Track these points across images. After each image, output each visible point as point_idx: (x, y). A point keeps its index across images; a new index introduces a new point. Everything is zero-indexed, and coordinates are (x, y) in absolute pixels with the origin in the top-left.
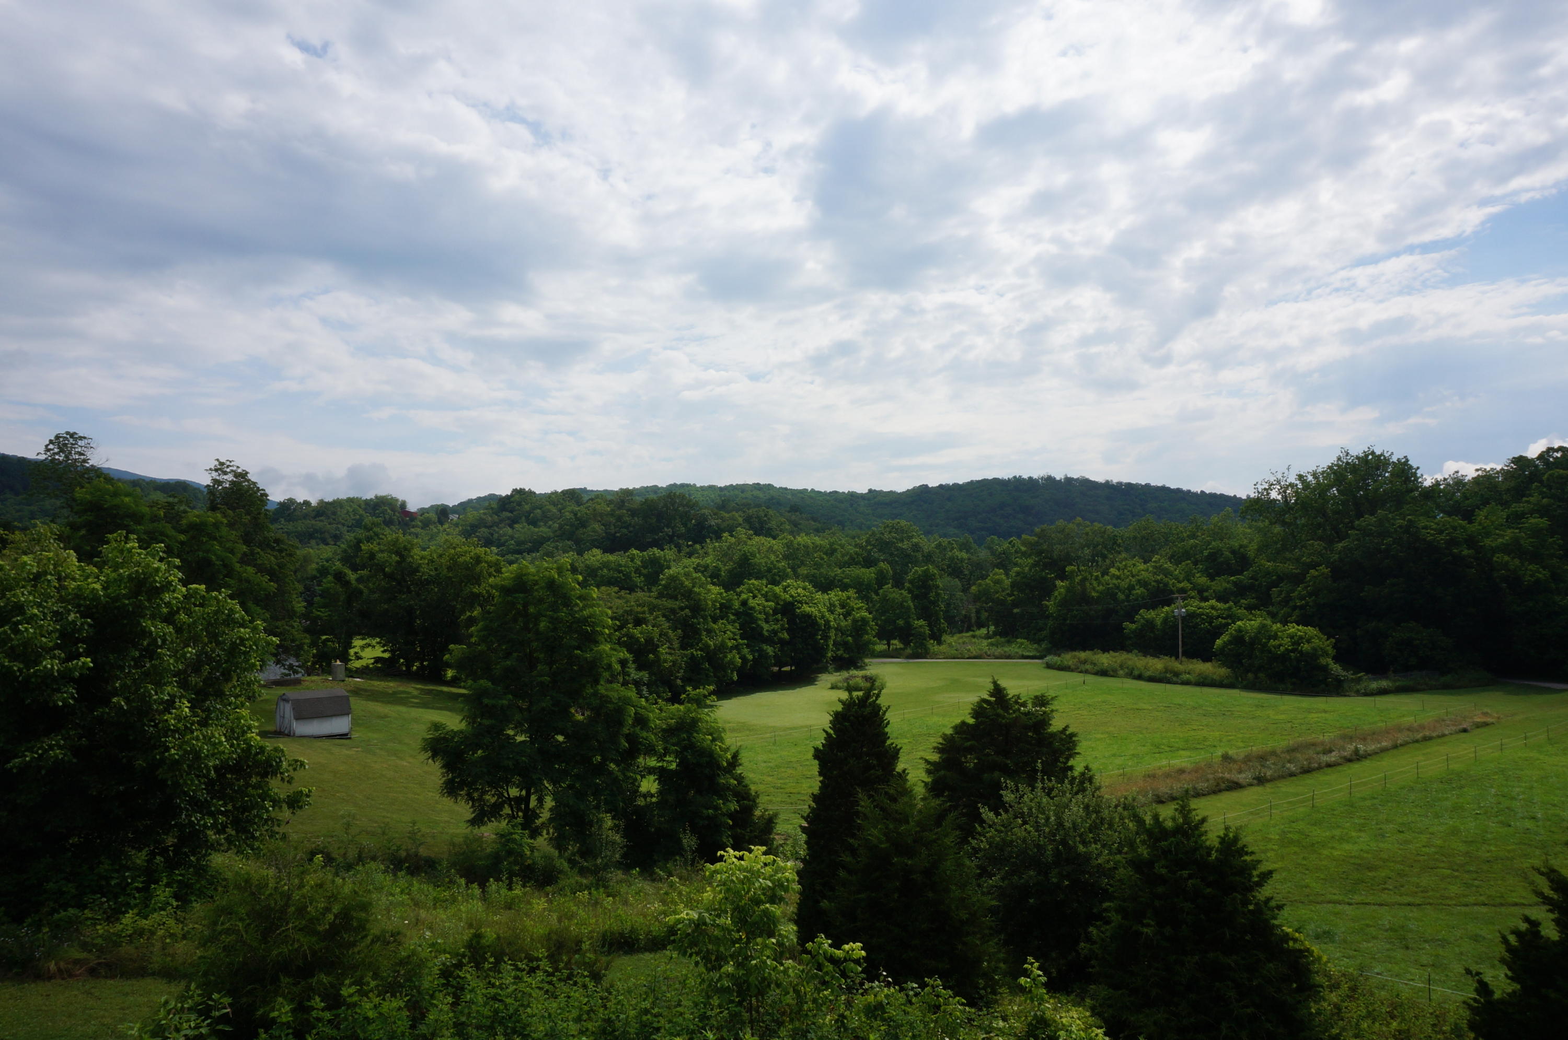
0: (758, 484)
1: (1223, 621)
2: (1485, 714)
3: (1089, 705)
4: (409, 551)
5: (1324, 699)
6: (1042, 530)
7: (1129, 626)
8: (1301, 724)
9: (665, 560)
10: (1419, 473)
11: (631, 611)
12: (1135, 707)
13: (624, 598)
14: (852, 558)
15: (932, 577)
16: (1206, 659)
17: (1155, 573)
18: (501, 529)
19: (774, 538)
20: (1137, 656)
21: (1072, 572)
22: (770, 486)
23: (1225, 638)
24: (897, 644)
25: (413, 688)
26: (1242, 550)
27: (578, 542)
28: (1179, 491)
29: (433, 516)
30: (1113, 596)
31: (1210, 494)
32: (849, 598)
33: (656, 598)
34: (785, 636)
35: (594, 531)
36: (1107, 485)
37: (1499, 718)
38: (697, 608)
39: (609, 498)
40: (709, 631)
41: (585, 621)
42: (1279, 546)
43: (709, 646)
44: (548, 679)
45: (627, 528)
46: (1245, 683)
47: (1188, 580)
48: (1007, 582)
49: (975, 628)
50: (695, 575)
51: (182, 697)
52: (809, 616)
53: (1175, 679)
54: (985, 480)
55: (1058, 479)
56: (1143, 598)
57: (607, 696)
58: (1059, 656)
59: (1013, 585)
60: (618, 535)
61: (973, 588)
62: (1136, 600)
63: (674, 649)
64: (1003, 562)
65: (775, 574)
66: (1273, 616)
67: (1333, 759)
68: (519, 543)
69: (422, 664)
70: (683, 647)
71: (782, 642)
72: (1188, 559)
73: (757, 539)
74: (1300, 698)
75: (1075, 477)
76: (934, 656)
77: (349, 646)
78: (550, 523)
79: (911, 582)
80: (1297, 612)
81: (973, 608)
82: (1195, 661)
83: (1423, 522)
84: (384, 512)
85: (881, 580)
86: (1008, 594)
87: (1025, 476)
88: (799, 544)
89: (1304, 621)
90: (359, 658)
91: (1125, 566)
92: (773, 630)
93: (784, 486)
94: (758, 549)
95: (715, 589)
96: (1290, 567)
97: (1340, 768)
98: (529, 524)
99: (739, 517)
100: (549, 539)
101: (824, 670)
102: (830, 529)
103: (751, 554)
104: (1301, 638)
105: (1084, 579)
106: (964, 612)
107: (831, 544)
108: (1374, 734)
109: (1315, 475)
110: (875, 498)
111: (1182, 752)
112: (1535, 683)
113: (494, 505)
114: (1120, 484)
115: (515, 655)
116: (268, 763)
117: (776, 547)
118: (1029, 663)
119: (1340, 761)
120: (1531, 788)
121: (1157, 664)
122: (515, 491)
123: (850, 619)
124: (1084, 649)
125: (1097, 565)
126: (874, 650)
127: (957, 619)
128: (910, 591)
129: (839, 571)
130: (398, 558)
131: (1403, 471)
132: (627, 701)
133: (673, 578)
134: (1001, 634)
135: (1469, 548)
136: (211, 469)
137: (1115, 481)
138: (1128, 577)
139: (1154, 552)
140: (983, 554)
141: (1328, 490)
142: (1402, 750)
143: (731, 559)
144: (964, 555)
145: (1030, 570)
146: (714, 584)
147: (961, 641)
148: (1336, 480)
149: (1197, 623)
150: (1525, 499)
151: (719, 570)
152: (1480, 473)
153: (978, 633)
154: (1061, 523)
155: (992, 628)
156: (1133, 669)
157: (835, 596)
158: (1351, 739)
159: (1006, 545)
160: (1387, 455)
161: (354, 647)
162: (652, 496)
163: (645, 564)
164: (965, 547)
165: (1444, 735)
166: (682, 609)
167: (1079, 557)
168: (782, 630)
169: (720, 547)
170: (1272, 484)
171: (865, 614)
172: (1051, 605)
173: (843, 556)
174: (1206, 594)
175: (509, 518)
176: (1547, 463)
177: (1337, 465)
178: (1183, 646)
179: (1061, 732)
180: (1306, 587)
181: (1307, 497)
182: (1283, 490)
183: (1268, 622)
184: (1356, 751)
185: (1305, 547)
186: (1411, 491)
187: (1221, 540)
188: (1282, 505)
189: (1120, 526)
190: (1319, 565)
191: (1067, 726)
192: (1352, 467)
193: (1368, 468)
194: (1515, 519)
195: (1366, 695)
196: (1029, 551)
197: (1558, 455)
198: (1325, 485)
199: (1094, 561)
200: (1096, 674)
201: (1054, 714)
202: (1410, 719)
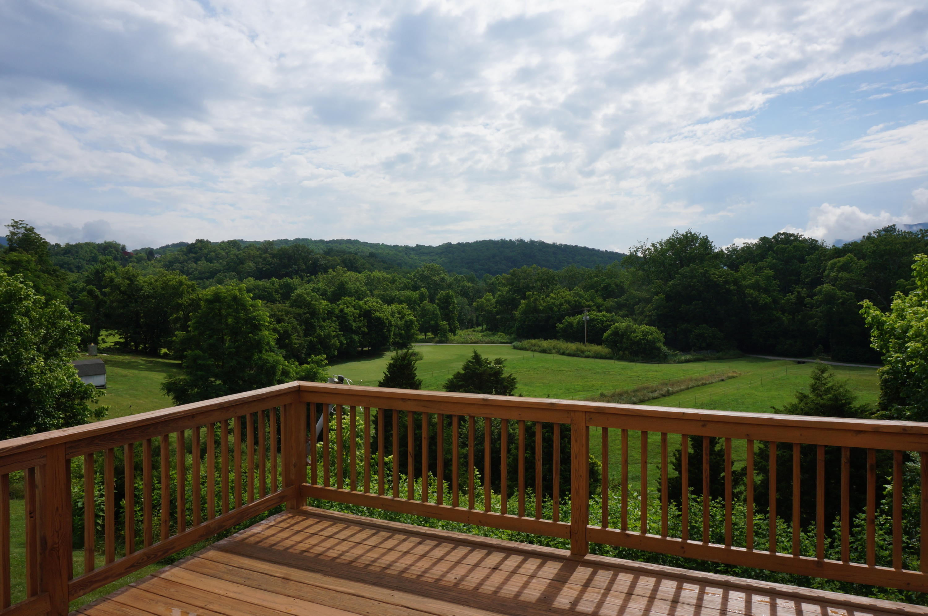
0: (350, 240)
1: (609, 323)
2: (734, 372)
3: (535, 369)
4: (136, 278)
5: (657, 365)
6: (514, 271)
7: (559, 326)
8: (643, 378)
9: (294, 285)
10: (713, 244)
11: (275, 314)
12: (559, 369)
13: (270, 307)
14: (405, 285)
15: (451, 297)
16: (599, 344)
17: (574, 297)
18: (189, 264)
19: (360, 273)
20: (562, 342)
21: (529, 295)
22: (357, 242)
23: (609, 332)
24: (430, 335)
25: (140, 360)
26: (621, 284)
27: (239, 273)
28: (593, 250)
29: (143, 255)
30: (551, 309)
31: (610, 252)
32: (403, 308)
33: (290, 307)
34: (366, 330)
35: (249, 266)
36: (554, 246)
37: (740, 374)
38: (314, 313)
39: (258, 246)
40: (321, 327)
41: (254, 318)
42: (640, 282)
43: (321, 335)
44: (234, 350)
45: (269, 265)
46: (618, 356)
47: (592, 301)
48: (494, 300)
49: (475, 326)
50: (312, 294)
51: (38, 356)
52: (379, 319)
53: (582, 355)
54: (484, 241)
55: (526, 241)
56: (567, 310)
57: (267, 359)
58: (521, 342)
59: (497, 302)
60: (264, 269)
61: (474, 303)
62: (563, 311)
63: (300, 337)
64: (492, 289)
65: (359, 294)
66: (635, 320)
67: (656, 395)
68: (201, 273)
69: (145, 346)
70: (306, 335)
71: (364, 333)
72: (592, 289)
73: (349, 273)
74: (645, 364)
75: (536, 241)
76: (452, 342)
77: (98, 335)
78: (221, 261)
79: (439, 299)
80: (647, 319)
81: (474, 315)
82: (593, 345)
83: (713, 271)
84: (111, 252)
85: (422, 298)
86: (494, 307)
87: (508, 239)
88: (374, 277)
89: (649, 324)
90: (105, 342)
91: (559, 292)
92: (358, 326)
93: (366, 241)
94: (350, 279)
95: (325, 303)
96: (645, 294)
97: (659, 400)
98: (207, 262)
99: (338, 260)
100: (220, 271)
101: (388, 350)
102: (393, 268)
103: (346, 282)
104: (648, 332)
105: (536, 299)
106: (469, 317)
107: (393, 277)
108: (678, 382)
109: (661, 244)
110: (420, 249)
111: (580, 393)
112: (761, 356)
113: (185, 249)
114: (561, 245)
115: (215, 337)
116: (85, 392)
117: (360, 278)
118: (504, 346)
119: (660, 396)
120: (748, 408)
121: (573, 346)
122: (198, 240)
123: (403, 320)
124: (534, 339)
125: (544, 292)
126: (417, 338)
127: (465, 321)
128: (438, 305)
129: (398, 293)
130: (129, 282)
131: (705, 243)
132: (277, 362)
133: (299, 296)
134: (490, 330)
135: (734, 285)
136: (8, 226)
137: (558, 243)
138: (560, 298)
139: (575, 284)
140: (481, 284)
141: (667, 252)
142: (692, 389)
143: (333, 285)
144: (470, 284)
145: (507, 293)
146: (323, 299)
147: (467, 333)
148: (671, 247)
149: (595, 325)
150: (765, 260)
151: (327, 291)
152: (745, 245)
153: (477, 329)
154: (525, 267)
155: (485, 327)
156: (560, 349)
157: (395, 307)
158: (666, 384)
159: (494, 279)
160: (697, 234)
161: (102, 335)
162: (285, 246)
163: (281, 287)
164: (471, 280)
165: (712, 383)
166: (305, 314)
167: (534, 287)
168: (364, 326)
169: (327, 278)
170: (638, 248)
171: (412, 317)
172: (517, 313)
173: (400, 284)
174: (601, 308)
175: (194, 258)
176: (777, 240)
177: (672, 239)
178: (587, 337)
179: (508, 378)
180: (652, 305)
181: (656, 256)
182: (644, 252)
183: (631, 324)
184: (668, 391)
185: (653, 283)
186: (708, 254)
187: (611, 278)
188: (643, 260)
189: (557, 269)
190: (659, 293)
191: (511, 374)
192: (679, 240)
193: (687, 241)
194: (758, 270)
195: (679, 363)
196: (506, 283)
197: (783, 237)
198: (666, 250)
199: (542, 289)
200: (540, 352)
201: (505, 368)
202: (698, 375)
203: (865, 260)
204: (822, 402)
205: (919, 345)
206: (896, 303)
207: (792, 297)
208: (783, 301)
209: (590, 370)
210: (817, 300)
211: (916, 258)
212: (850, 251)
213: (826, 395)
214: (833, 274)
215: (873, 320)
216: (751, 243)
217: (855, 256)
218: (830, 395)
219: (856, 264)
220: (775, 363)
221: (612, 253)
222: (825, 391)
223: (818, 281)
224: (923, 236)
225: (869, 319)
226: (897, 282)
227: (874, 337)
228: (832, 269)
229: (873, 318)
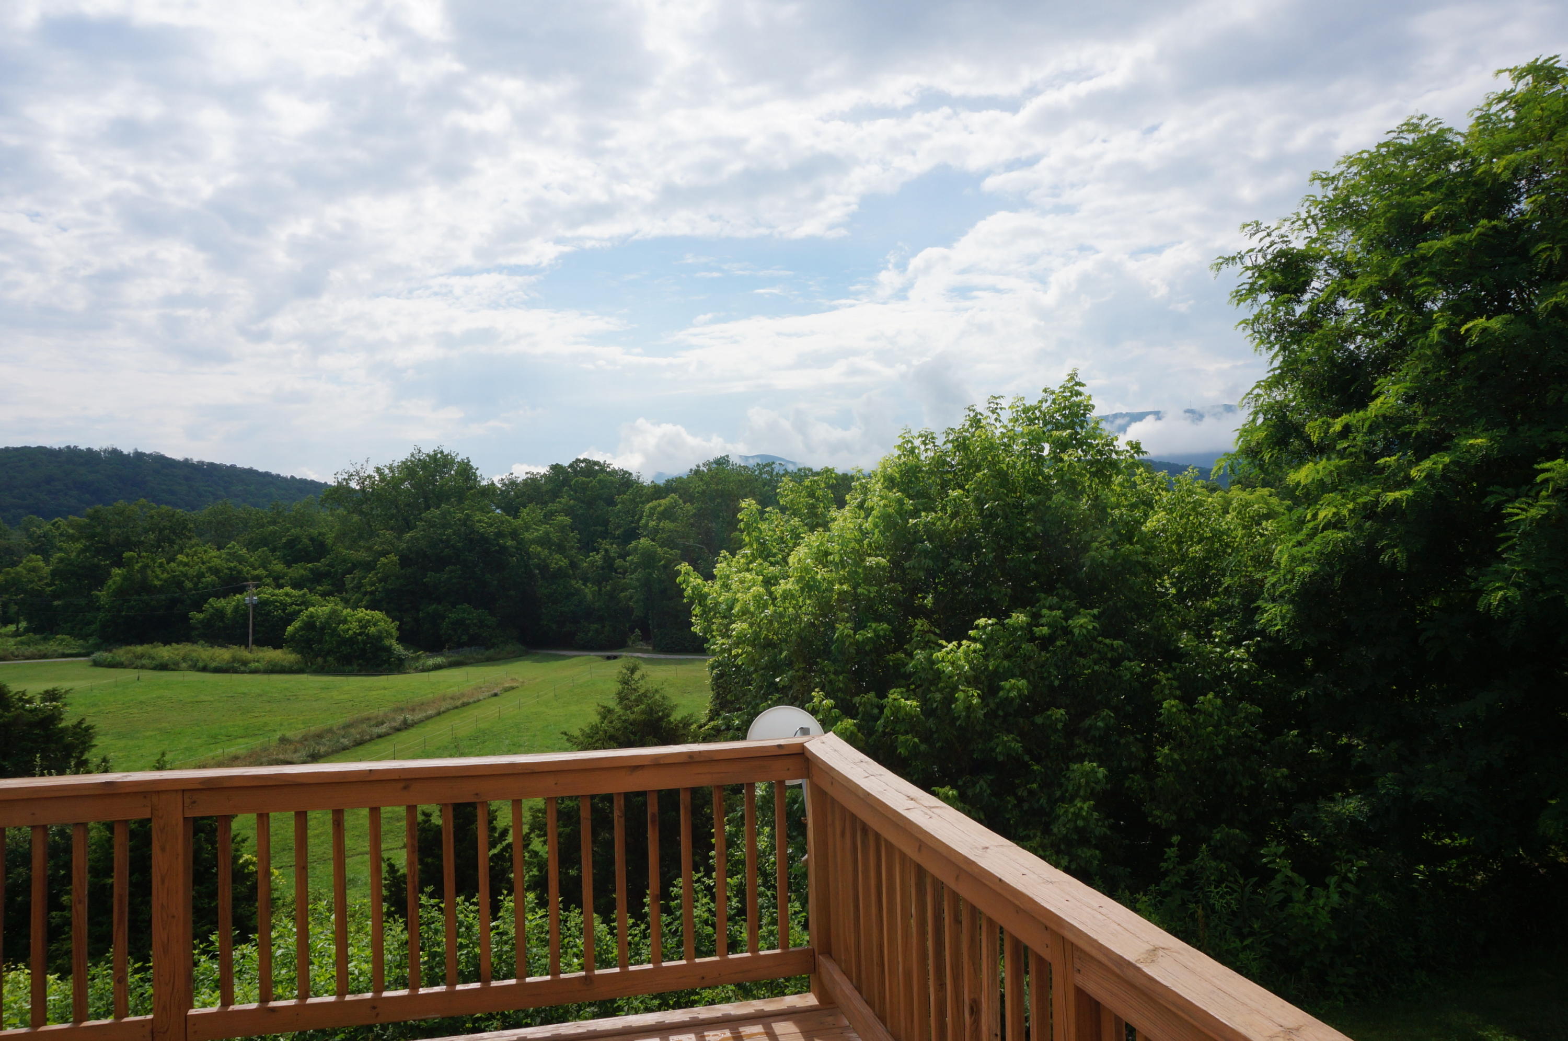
1: (297, 608)
2: (513, 679)
3: (141, 702)
5: (385, 677)
6: (96, 511)
7: (197, 616)
8: (361, 702)
10: (478, 473)
12: (195, 698)
16: (277, 646)
17: (228, 560)
20: (202, 646)
21: (131, 558)
23: (297, 624)
26: (321, 538)
28: (267, 474)
30: (180, 585)
31: (300, 480)
36: (186, 464)
37: (523, 682)
42: (355, 535)
46: (314, 667)
47: (265, 568)
48: (48, 569)
53: (242, 668)
55: (125, 452)
56: (214, 586)
58: (110, 651)
59: (54, 573)
62: (206, 588)
64: (43, 548)
66: (346, 602)
67: (384, 730)
72: (265, 546)
74: (364, 678)
75: (148, 452)
80: (367, 597)
82: (265, 648)
83: (478, 516)
86: (47, 584)
87: (83, 447)
89: (371, 606)
91: (196, 552)
96: (363, 555)
97: (389, 737)
104: (368, 621)
105: (146, 566)
108: (422, 704)
109: (391, 468)
111: (239, 740)
112: (554, 652)
118: (72, 662)
119: (390, 731)
120: (535, 736)
121: (224, 654)
124: (142, 644)
125: (163, 551)
131: (465, 470)
134: (35, 631)
135: (513, 539)
137: (196, 459)
138: (197, 564)
139: (230, 538)
140: (16, 537)
141: (402, 483)
142: (443, 716)
145: (78, 556)
148: (409, 474)
149: (270, 612)
150: (558, 500)
152: (529, 475)
153: (4, 630)
154: (121, 504)
155: (23, 624)
156: (198, 661)
158: (402, 710)
159: (48, 527)
160: (453, 455)
165: (479, 701)
167: (142, 543)
170: (352, 475)
172: (103, 595)
174: (281, 581)
176: (575, 470)
177: (411, 461)
178: (253, 635)
179: (75, 727)
180: (377, 574)
181: (382, 489)
182: (362, 481)
183: (339, 608)
184: (405, 721)
185: (378, 536)
186: (471, 488)
187: (302, 527)
188: (360, 495)
189: (193, 509)
190: (389, 553)
191: (83, 719)
192: (423, 464)
193: (437, 465)
194: (548, 516)
195: (423, 671)
196: (77, 534)
197: (583, 465)
198: (401, 479)
199: (159, 546)
200: (155, 668)
201: (67, 708)
202: (455, 689)
203: (692, 504)
204: (632, 717)
205: (745, 626)
206: (720, 568)
207: (598, 558)
208: (585, 564)
209: (260, 695)
210: (632, 562)
211: (743, 505)
212: (674, 491)
213: (638, 706)
214: (652, 524)
215: (693, 592)
216: (538, 473)
217: (680, 497)
218: (643, 706)
219: (681, 509)
220: (574, 660)
221: (304, 482)
222: (636, 700)
223: (632, 534)
224: (760, 473)
225: (689, 590)
226: (732, 535)
227: (696, 616)
228: (651, 515)
229: (694, 588)
